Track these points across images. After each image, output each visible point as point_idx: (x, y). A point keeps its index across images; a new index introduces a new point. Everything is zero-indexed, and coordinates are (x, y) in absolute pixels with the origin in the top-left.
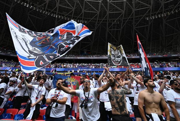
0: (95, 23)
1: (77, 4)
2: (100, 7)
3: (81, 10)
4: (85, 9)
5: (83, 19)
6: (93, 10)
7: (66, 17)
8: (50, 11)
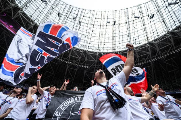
0: (94, 68)
1: (83, 55)
2: (97, 57)
3: (85, 59)
4: (87, 59)
5: (86, 65)
6: (92, 59)
7: (75, 63)
8: (64, 59)
